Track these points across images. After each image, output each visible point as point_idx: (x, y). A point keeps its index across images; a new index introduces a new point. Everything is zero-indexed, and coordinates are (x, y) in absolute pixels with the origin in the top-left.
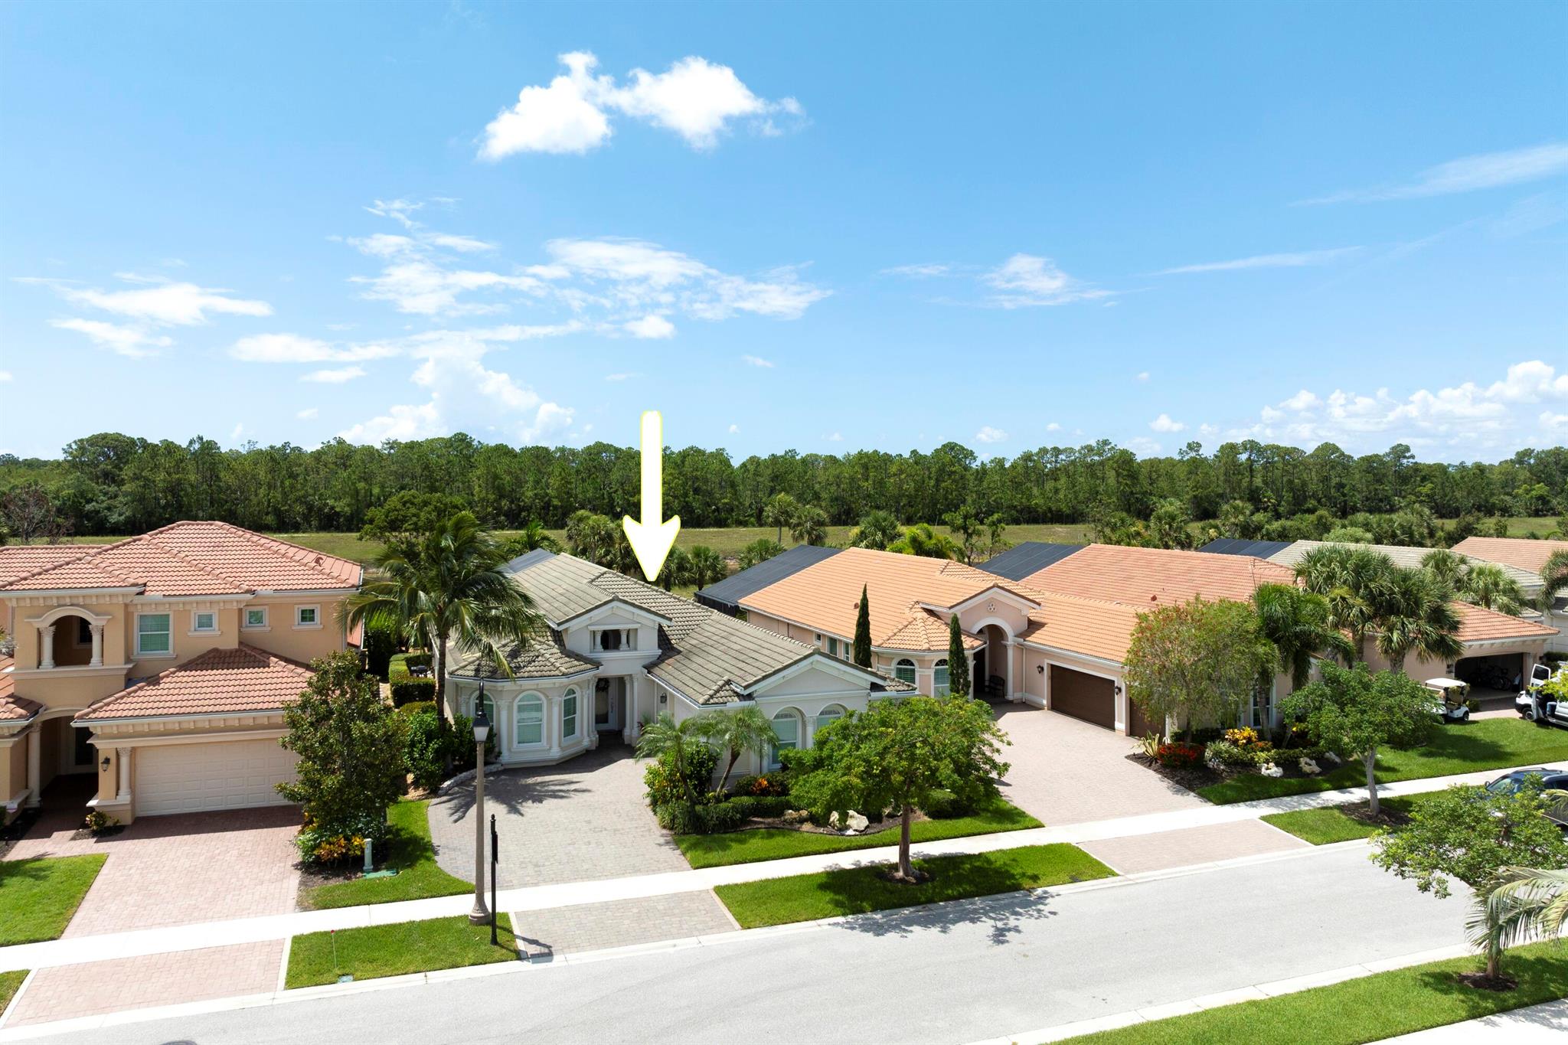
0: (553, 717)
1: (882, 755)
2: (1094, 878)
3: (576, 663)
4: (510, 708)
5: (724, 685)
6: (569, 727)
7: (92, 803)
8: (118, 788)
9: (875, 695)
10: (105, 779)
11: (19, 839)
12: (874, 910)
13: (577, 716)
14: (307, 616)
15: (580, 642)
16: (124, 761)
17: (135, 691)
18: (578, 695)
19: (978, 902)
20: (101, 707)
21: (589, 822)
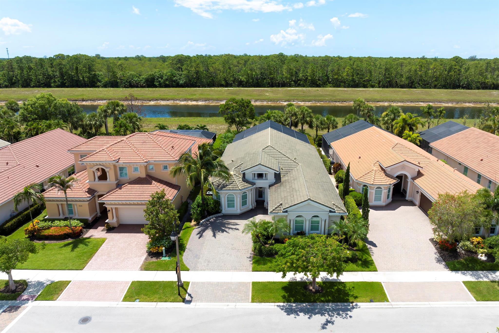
0: (238, 201)
1: (298, 260)
2: (379, 301)
3: (246, 184)
4: (225, 197)
5: (280, 205)
6: (244, 203)
7: (107, 221)
8: (113, 217)
9: (331, 214)
10: (110, 215)
11: (90, 228)
12: (294, 302)
13: (247, 200)
14: (166, 167)
15: (249, 177)
16: (114, 211)
17: (115, 191)
18: (247, 193)
19: (331, 305)
20: (106, 197)
21: (232, 245)
